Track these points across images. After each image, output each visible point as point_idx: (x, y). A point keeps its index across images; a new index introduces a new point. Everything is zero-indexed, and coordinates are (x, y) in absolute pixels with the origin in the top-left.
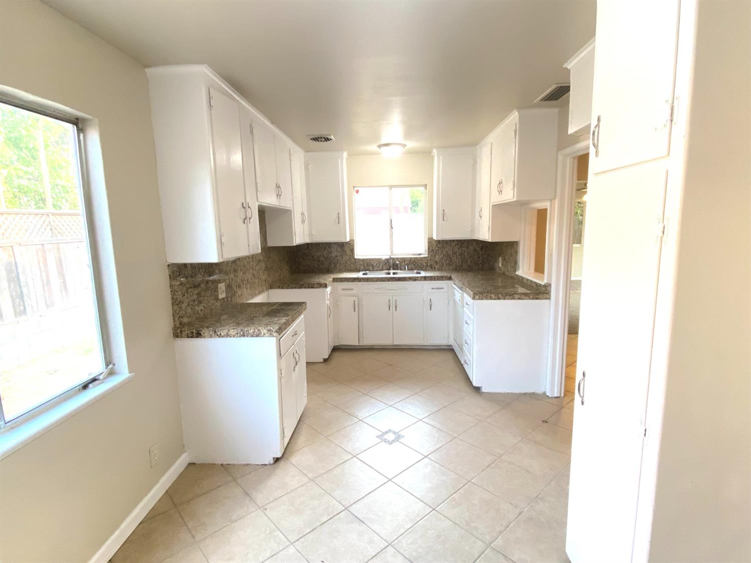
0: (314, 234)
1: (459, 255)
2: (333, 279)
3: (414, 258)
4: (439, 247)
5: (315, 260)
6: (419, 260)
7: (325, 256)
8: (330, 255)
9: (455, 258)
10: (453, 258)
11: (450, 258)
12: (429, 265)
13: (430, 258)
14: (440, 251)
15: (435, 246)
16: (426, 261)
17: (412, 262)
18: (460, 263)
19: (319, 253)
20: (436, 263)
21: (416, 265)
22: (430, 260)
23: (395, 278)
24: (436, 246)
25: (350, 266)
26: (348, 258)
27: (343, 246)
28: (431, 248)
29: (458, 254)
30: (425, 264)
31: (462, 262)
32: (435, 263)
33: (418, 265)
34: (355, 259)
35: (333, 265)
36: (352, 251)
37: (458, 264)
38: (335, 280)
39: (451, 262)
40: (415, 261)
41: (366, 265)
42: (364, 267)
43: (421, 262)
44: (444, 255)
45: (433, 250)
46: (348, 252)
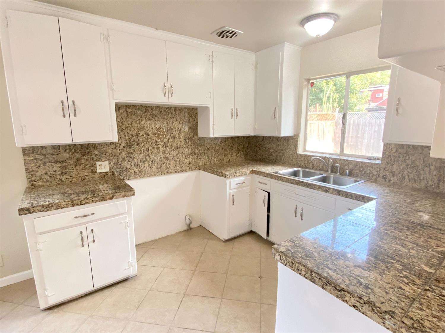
0: (256, 128)
1: (436, 169)
2: (252, 170)
3: (362, 162)
4: (400, 153)
5: (267, 151)
6: (368, 166)
7: (274, 148)
8: (278, 148)
9: (427, 173)
10: (422, 172)
11: (417, 171)
12: (381, 175)
13: (384, 167)
14: (401, 159)
15: (394, 150)
16: (378, 170)
17: (358, 167)
18: (436, 181)
19: (269, 146)
20: (393, 174)
21: (363, 172)
22: (384, 169)
23: (303, 182)
24: (396, 151)
25: (292, 160)
26: (291, 152)
27: (289, 141)
28: (387, 153)
29: (433, 168)
30: (376, 173)
31: (439, 181)
32: (391, 175)
33: (365, 172)
34: (297, 154)
35: (279, 158)
36: (296, 146)
37: (430, 183)
38: (253, 172)
39: (419, 177)
40: (361, 167)
41: (306, 162)
42: (304, 163)
43: (371, 169)
44: (407, 165)
45: (390, 156)
46: (292, 146)
